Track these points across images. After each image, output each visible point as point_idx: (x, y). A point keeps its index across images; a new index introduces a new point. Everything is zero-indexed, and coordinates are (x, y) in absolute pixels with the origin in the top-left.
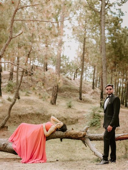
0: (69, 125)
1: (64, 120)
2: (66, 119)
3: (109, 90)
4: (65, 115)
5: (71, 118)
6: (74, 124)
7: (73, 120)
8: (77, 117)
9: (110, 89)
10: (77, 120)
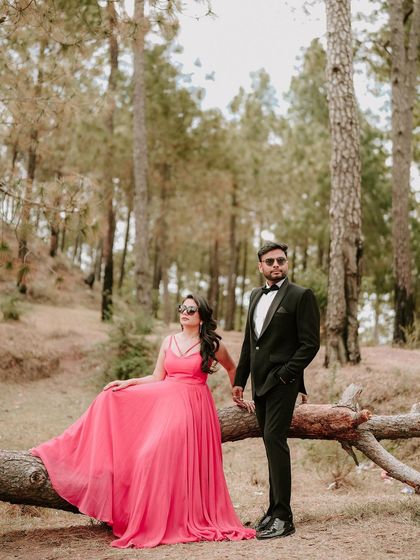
0: (32, 380)
1: (13, 363)
2: (22, 360)
3: (276, 264)
4: (15, 346)
5: (35, 357)
6: (49, 377)
7: (45, 364)
8: (57, 352)
9: (281, 261)
10: (57, 362)
